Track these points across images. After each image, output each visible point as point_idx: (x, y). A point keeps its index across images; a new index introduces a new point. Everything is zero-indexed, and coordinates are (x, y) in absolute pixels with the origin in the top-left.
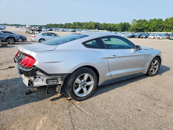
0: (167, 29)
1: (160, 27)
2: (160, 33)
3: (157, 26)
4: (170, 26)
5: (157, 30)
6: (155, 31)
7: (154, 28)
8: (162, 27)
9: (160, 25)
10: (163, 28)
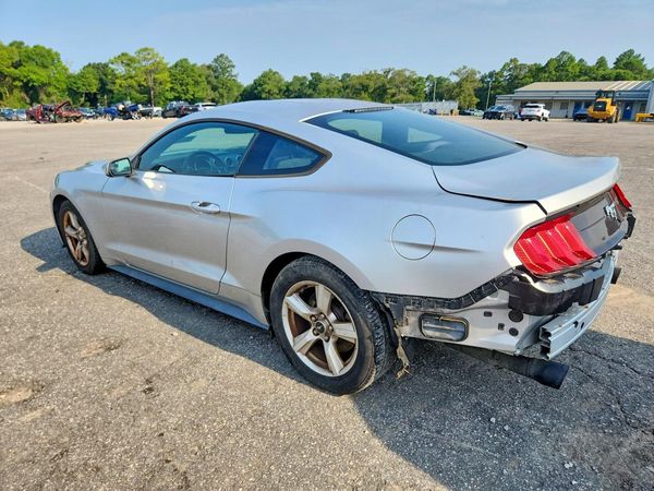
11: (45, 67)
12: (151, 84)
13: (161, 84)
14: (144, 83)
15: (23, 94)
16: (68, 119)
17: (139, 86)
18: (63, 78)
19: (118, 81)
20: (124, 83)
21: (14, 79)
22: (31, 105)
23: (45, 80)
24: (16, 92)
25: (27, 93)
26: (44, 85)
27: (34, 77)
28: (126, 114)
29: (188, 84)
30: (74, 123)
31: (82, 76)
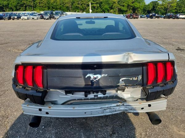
0: (30, 8)
1: (22, 5)
2: (24, 12)
3: (18, 3)
4: (32, 4)
5: (20, 9)
6: (18, 10)
7: (16, 7)
8: (25, 5)
9: (21, 3)
10: (26, 7)
11: (140, 3)
12: (169, 7)
13: (172, 7)
14: (166, 7)
15: (132, 11)
16: (135, 18)
17: (165, 8)
18: (143, 6)
19: (158, 6)
20: (160, 7)
21: (131, 7)
22: (133, 13)
23: (138, 7)
24: (130, 10)
25: (133, 10)
26: (138, 8)
27: (136, 6)
28: (151, 17)
29: (182, 7)
30: (136, 19)
31: (149, 5)
